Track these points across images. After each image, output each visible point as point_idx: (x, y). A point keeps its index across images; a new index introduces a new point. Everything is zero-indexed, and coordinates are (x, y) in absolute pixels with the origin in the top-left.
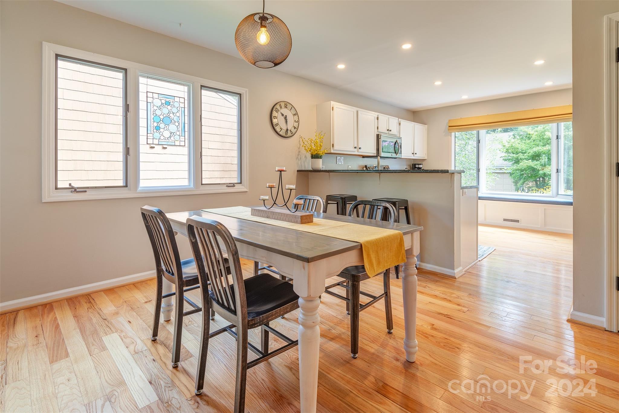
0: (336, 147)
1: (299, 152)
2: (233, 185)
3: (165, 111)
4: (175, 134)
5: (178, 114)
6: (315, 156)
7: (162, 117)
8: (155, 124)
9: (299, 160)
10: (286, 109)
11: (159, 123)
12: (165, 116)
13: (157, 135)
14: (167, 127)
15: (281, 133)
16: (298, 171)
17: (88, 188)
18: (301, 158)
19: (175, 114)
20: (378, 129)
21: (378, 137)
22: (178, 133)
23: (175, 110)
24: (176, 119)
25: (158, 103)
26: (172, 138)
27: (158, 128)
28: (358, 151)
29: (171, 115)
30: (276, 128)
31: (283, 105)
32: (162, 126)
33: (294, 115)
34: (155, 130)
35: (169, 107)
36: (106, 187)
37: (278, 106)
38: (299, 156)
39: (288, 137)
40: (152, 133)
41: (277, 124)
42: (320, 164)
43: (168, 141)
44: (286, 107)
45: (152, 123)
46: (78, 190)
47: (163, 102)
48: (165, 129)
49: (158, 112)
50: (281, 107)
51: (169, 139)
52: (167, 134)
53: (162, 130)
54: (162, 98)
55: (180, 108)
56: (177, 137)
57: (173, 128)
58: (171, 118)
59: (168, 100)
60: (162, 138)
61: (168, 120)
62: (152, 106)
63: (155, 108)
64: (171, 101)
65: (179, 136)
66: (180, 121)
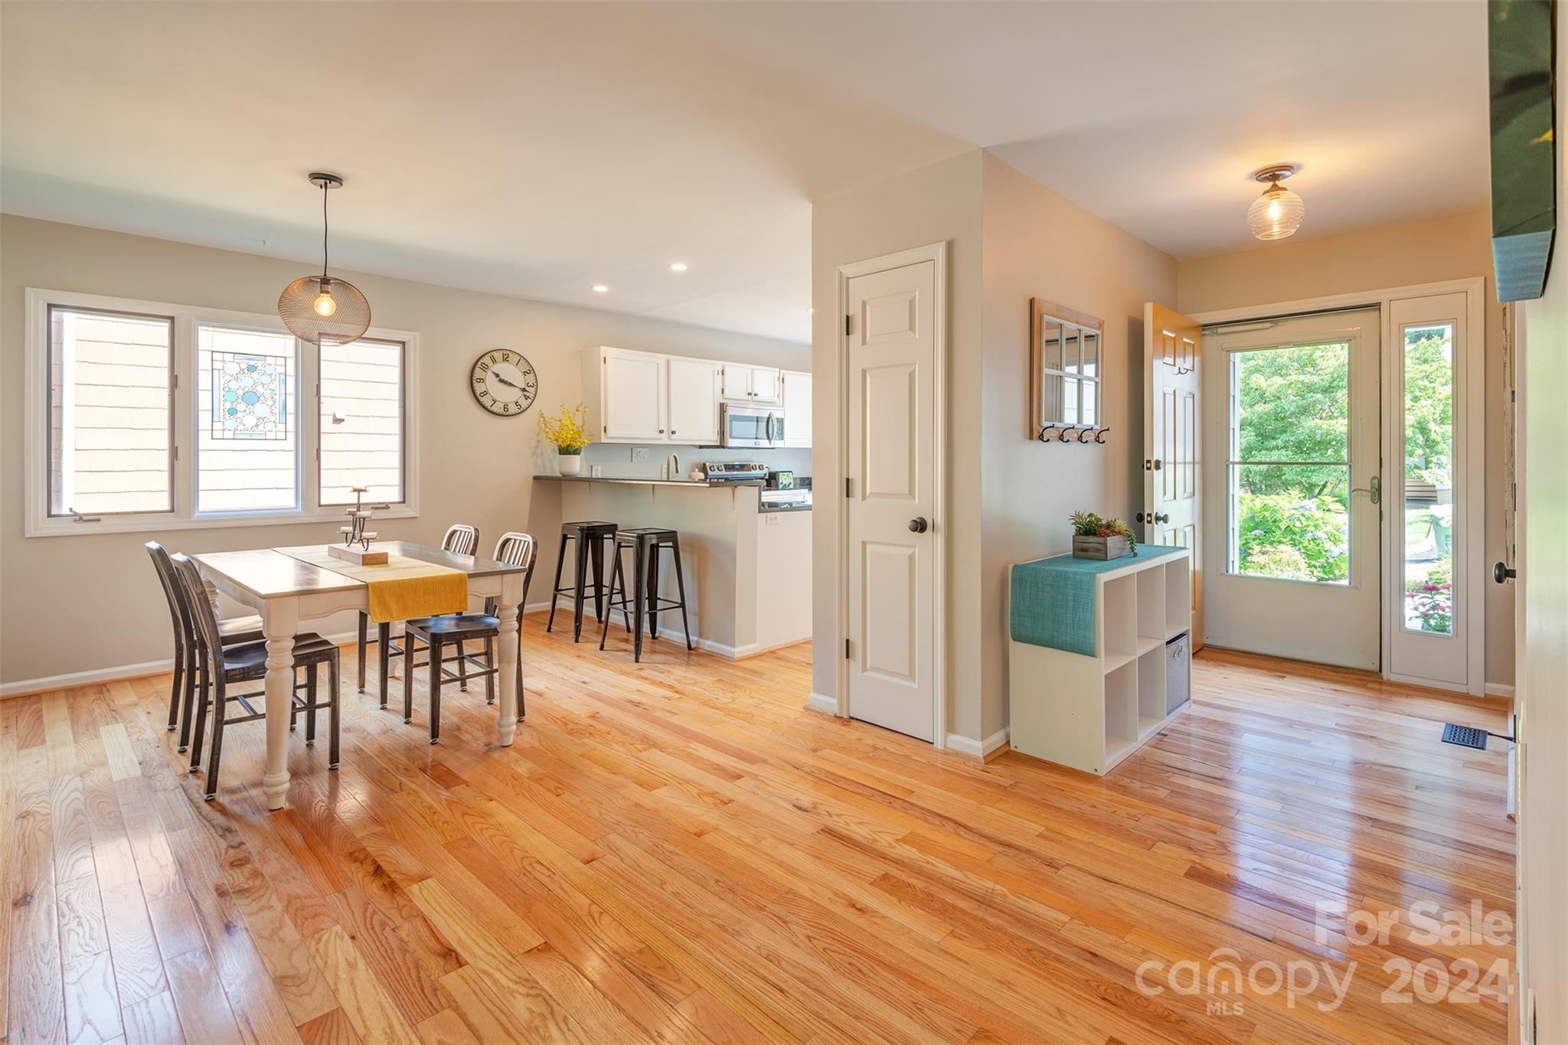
0: (610, 433)
1: (538, 441)
2: (386, 506)
3: (247, 381)
4: (266, 420)
5: (272, 386)
6: (566, 451)
7: (240, 393)
8: (228, 405)
9: (537, 456)
10: (506, 364)
11: (235, 403)
12: (246, 390)
13: (231, 423)
14: (251, 410)
15: (494, 409)
16: (535, 478)
17: (102, 515)
18: (542, 453)
19: (266, 387)
20: (723, 393)
21: (723, 408)
22: (272, 419)
23: (266, 379)
24: (267, 393)
25: (232, 368)
26: (261, 428)
27: (233, 412)
28: (669, 438)
29: (259, 388)
30: (482, 399)
31: (498, 356)
32: (241, 407)
33: (525, 373)
34: (227, 416)
35: (255, 375)
36: (135, 513)
37: (487, 360)
38: (539, 449)
39: (510, 416)
40: (221, 420)
41: (485, 393)
42: (576, 465)
43: (251, 432)
44: (505, 359)
45: (222, 403)
47: (244, 366)
48: (247, 412)
49: (234, 385)
50: (494, 361)
51: (255, 429)
52: (250, 421)
53: (239, 415)
54: (240, 361)
55: (278, 375)
56: (270, 426)
57: (261, 409)
58: (258, 393)
59: (252, 363)
60: (241, 427)
61: (251, 397)
62: (222, 375)
63: (228, 378)
64: (259, 363)
65: (274, 422)
66: (277, 397)
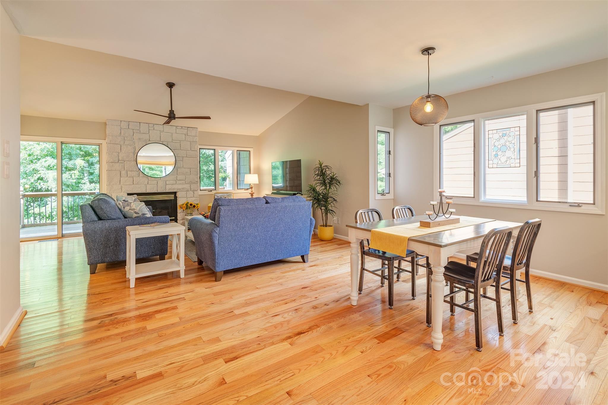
3: (502, 141)
4: (510, 158)
5: (513, 142)
7: (499, 147)
8: (494, 153)
11: (497, 152)
12: (502, 145)
13: (495, 161)
14: (504, 154)
17: (453, 196)
22: (514, 157)
23: (510, 139)
24: (511, 146)
25: (496, 136)
27: (496, 156)
29: (507, 143)
32: (499, 153)
34: (494, 158)
35: (506, 138)
36: (462, 197)
40: (492, 160)
43: (504, 164)
45: (492, 152)
46: (448, 197)
48: (502, 155)
49: (497, 144)
52: (503, 159)
53: (499, 157)
54: (499, 133)
55: (516, 136)
56: (512, 161)
57: (509, 154)
58: (507, 146)
59: (504, 132)
60: (500, 162)
61: (504, 148)
62: (492, 140)
63: (494, 141)
64: (508, 132)
65: (515, 159)
66: (515, 147)
